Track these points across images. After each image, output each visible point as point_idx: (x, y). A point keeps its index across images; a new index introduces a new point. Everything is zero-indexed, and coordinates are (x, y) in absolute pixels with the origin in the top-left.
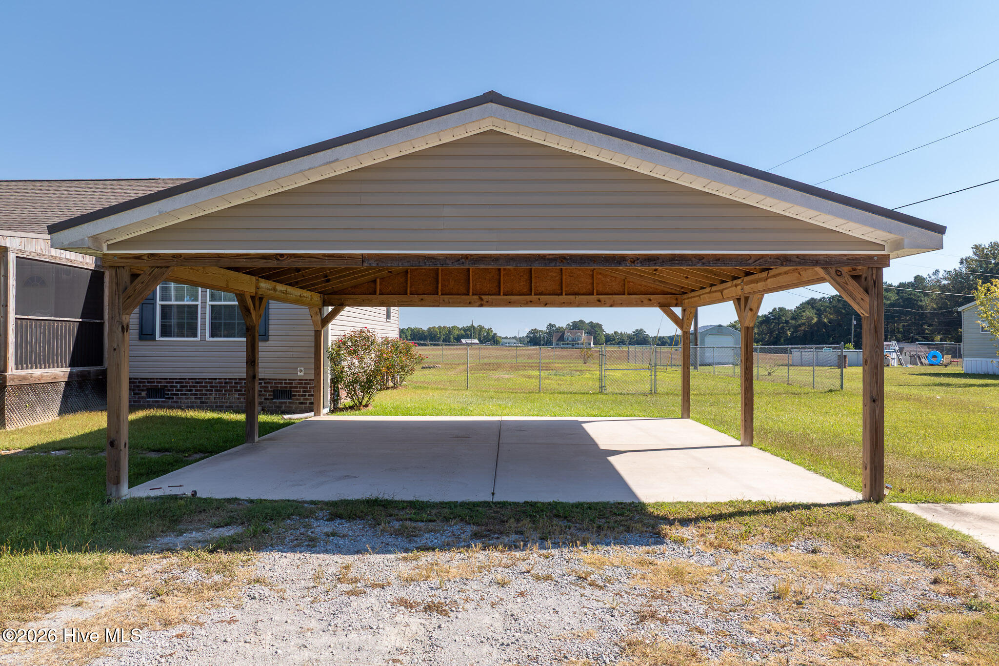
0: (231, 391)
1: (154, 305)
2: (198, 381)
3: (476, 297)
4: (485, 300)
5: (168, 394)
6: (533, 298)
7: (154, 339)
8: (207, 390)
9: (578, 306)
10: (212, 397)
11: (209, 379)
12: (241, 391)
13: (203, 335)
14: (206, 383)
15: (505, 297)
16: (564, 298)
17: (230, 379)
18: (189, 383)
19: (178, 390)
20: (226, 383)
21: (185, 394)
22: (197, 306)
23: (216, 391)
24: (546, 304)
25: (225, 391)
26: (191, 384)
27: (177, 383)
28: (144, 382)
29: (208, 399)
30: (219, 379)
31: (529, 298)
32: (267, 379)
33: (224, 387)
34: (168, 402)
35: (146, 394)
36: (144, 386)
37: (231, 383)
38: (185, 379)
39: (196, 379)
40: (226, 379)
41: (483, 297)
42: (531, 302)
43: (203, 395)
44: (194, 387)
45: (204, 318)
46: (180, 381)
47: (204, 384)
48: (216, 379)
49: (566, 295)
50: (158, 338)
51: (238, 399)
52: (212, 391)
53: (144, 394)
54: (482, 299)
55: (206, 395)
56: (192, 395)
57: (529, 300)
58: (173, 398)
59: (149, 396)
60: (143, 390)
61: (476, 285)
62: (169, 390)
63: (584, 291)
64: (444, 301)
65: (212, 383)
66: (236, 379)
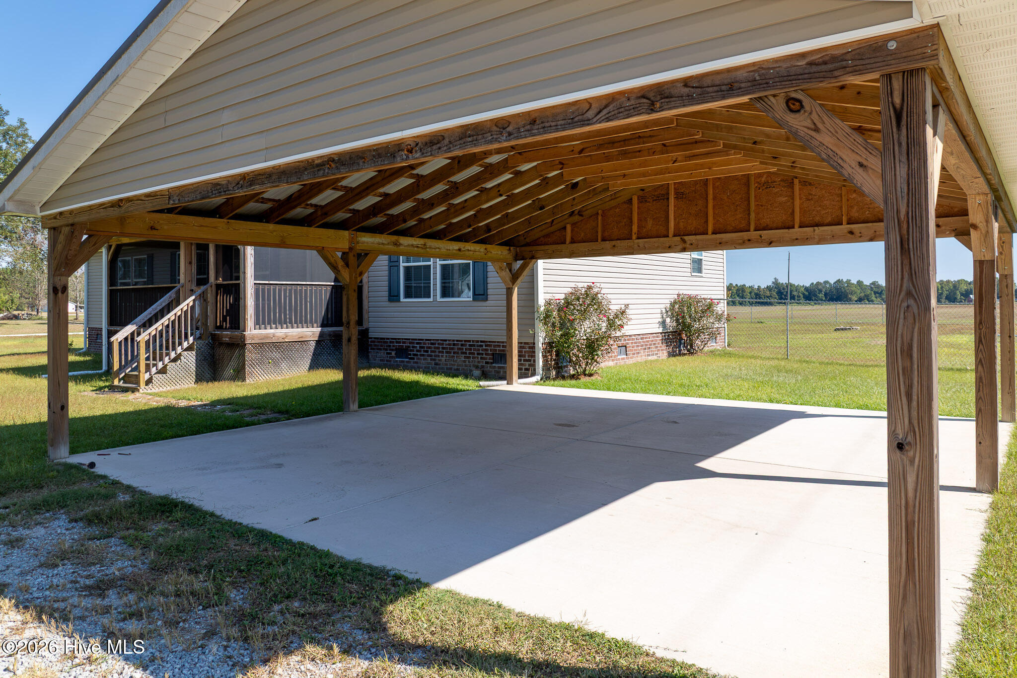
0: (458, 353)
1: (398, 266)
2: (433, 342)
3: (678, 238)
4: (689, 242)
5: (410, 355)
6: (753, 234)
7: (399, 301)
8: (439, 352)
9: (819, 243)
10: (443, 359)
11: (441, 340)
12: (466, 353)
13: (435, 296)
14: (438, 344)
15: (714, 236)
16: (797, 231)
17: (457, 341)
18: (426, 344)
19: (418, 351)
20: (454, 345)
21: (423, 355)
22: (430, 265)
23: (447, 352)
24: (771, 243)
25: (454, 353)
26: (427, 345)
27: (417, 343)
28: (393, 342)
29: (440, 360)
30: (449, 340)
31: (745, 235)
32: (487, 342)
33: (453, 349)
34: (410, 362)
35: (396, 354)
36: (393, 346)
37: (457, 345)
38: (422, 340)
39: (430, 340)
40: (454, 340)
41: (686, 238)
42: (749, 240)
43: (436, 356)
44: (429, 348)
45: (435, 279)
46: (420, 341)
47: (437, 346)
48: (446, 340)
49: (800, 227)
50: (402, 299)
51: (464, 361)
52: (443, 352)
53: (393, 353)
54: (684, 241)
55: (439, 356)
56: (428, 356)
57: (746, 238)
58: (414, 359)
59: (398, 356)
60: (392, 350)
61: (679, 223)
62: (411, 351)
63: (829, 220)
64: (639, 246)
65: (443, 344)
66: (461, 341)
